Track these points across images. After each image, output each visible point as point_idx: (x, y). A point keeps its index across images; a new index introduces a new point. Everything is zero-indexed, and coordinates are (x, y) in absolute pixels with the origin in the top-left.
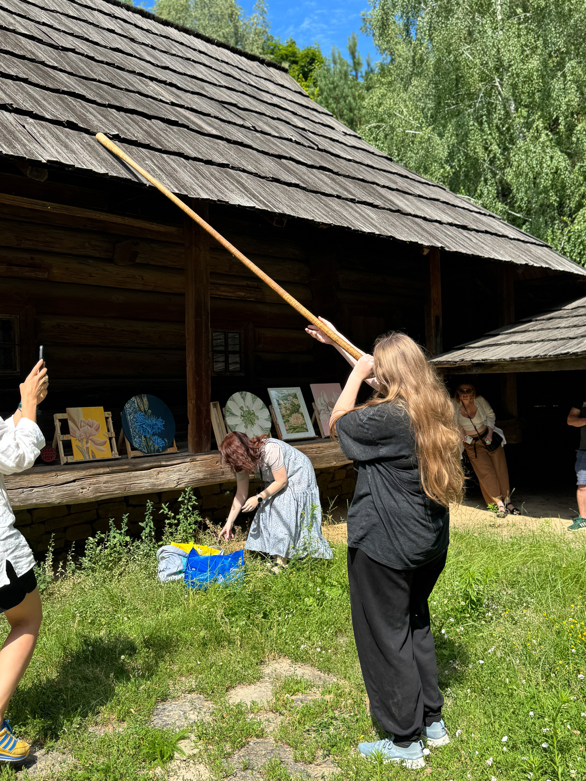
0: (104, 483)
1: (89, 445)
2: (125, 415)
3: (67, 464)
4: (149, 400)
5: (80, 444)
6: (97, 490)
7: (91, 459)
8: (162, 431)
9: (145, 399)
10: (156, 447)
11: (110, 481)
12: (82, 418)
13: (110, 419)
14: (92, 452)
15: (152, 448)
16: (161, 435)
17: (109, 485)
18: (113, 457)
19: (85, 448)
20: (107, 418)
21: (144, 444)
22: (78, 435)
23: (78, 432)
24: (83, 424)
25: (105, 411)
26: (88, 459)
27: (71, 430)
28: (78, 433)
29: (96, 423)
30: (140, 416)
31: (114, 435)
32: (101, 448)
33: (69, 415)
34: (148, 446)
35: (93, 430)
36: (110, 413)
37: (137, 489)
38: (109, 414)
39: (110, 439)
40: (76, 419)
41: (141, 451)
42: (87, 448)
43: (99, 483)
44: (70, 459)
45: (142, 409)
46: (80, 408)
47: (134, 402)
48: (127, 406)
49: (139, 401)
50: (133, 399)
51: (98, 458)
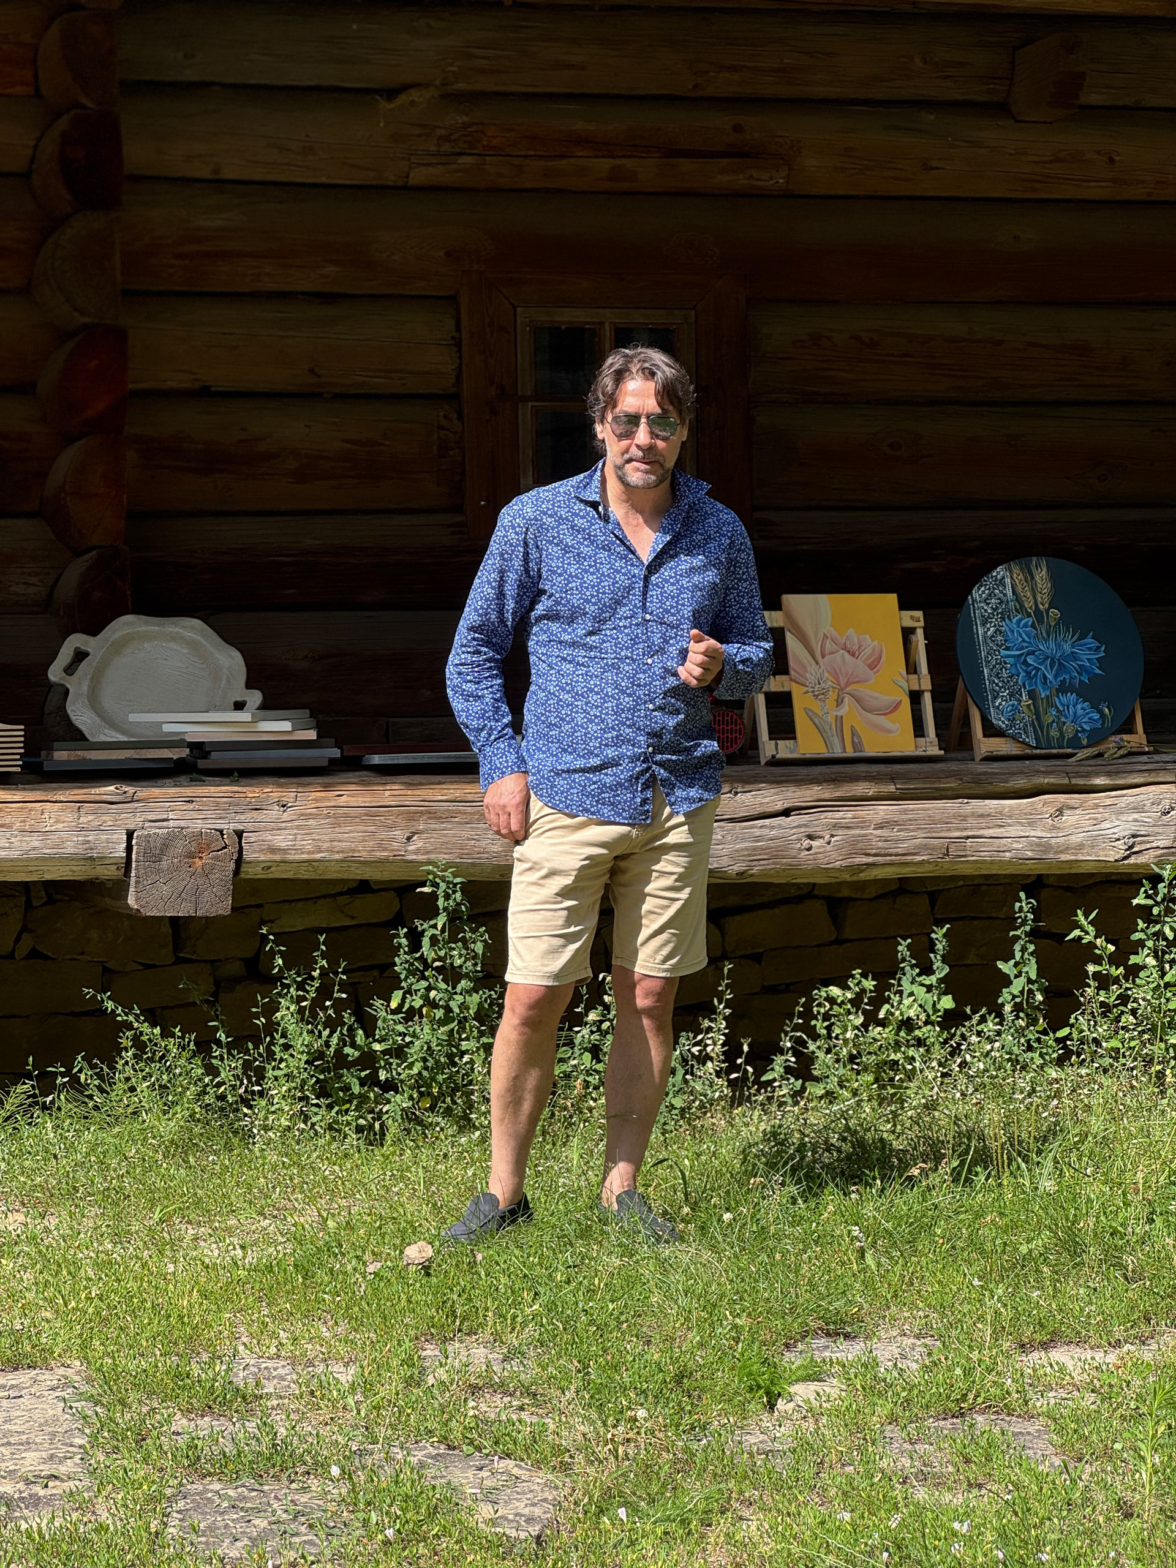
0: (879, 827)
1: (844, 710)
2: (970, 624)
3: (774, 762)
4: (1053, 577)
5: (815, 706)
6: (855, 847)
7: (850, 753)
8: (1093, 677)
9: (1041, 575)
10: (1069, 729)
11: (897, 823)
12: (827, 628)
13: (920, 633)
14: (854, 733)
15: (1054, 733)
16: (1089, 693)
17: (895, 833)
18: (919, 753)
19: (830, 719)
20: (907, 633)
21: (1027, 716)
22: (811, 678)
23: (812, 668)
24: (829, 645)
25: (903, 606)
26: (838, 753)
27: (792, 663)
28: (812, 672)
29: (871, 645)
30: (1018, 629)
31: (926, 684)
32: (882, 720)
33: (789, 617)
34: (1038, 724)
35: (857, 665)
36: (919, 614)
37: (985, 856)
38: (915, 618)
39: (915, 697)
40: (810, 631)
41: (1014, 738)
42: (840, 720)
43: (862, 824)
44: (785, 750)
45: (1029, 605)
46: (823, 598)
47: (1002, 582)
48: (978, 593)
49: (1019, 576)
50: (1000, 572)
51: (870, 751)
